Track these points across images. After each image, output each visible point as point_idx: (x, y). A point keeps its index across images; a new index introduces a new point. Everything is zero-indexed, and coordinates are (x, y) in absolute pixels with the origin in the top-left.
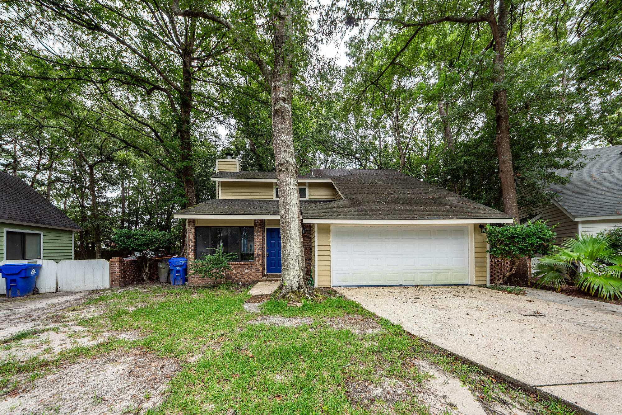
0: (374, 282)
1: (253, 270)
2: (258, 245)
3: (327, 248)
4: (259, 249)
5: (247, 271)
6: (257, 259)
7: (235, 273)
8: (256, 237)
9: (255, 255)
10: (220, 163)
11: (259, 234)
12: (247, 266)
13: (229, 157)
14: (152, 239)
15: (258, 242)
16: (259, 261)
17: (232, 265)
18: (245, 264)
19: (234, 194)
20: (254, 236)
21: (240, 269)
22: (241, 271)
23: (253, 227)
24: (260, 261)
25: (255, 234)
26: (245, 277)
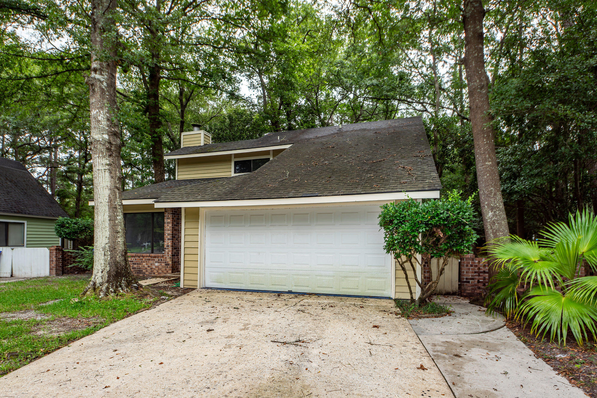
0: (255, 286)
1: (163, 264)
2: (168, 235)
3: (194, 238)
4: (168, 239)
5: (157, 264)
6: (167, 250)
7: (146, 266)
8: (166, 225)
9: (165, 247)
10: (185, 137)
11: (169, 220)
12: (156, 259)
13: (196, 128)
14: (81, 228)
15: (168, 230)
16: (168, 253)
17: (143, 257)
18: (155, 257)
19: (191, 173)
20: (164, 223)
21: (151, 262)
22: (151, 264)
23: (163, 213)
24: (170, 253)
25: (165, 221)
26: (155, 271)
